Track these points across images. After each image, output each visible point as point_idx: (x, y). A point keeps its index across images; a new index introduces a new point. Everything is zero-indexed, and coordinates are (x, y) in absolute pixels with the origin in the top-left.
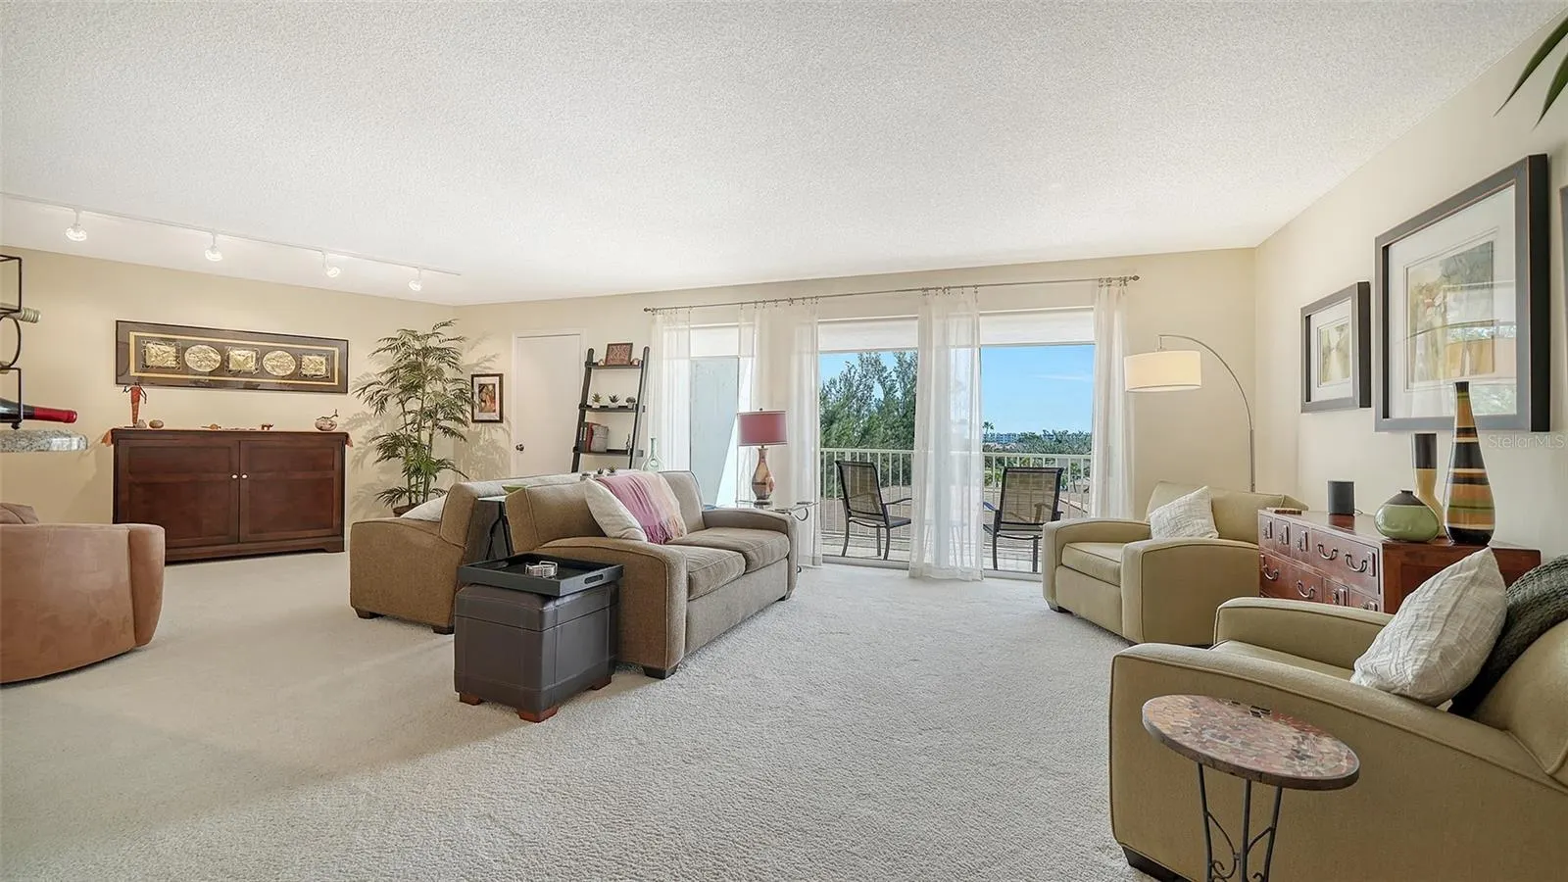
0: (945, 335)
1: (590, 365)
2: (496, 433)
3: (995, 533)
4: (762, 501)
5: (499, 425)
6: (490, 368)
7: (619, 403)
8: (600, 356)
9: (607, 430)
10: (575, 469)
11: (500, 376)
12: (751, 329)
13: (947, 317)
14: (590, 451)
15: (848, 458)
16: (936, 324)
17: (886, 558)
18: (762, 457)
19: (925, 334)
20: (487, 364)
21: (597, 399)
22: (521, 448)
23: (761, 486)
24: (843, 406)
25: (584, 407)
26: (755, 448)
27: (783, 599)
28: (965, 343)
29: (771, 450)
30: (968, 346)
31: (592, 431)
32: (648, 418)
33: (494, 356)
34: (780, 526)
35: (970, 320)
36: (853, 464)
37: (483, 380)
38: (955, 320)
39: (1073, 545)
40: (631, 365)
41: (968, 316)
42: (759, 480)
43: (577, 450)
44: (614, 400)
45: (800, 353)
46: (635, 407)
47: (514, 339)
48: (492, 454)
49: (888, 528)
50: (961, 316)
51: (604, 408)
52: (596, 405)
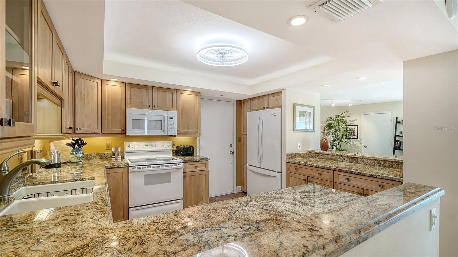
1: (397, 122)
2: (356, 142)
5: (357, 140)
6: (352, 124)
8: (401, 120)
10: (394, 154)
11: (357, 126)
14: (399, 150)
20: (351, 122)
21: (401, 133)
22: (366, 147)
25: (396, 136)
33: (354, 120)
37: (350, 127)
43: (394, 149)
47: (362, 115)
48: (354, 148)
52: (401, 135)
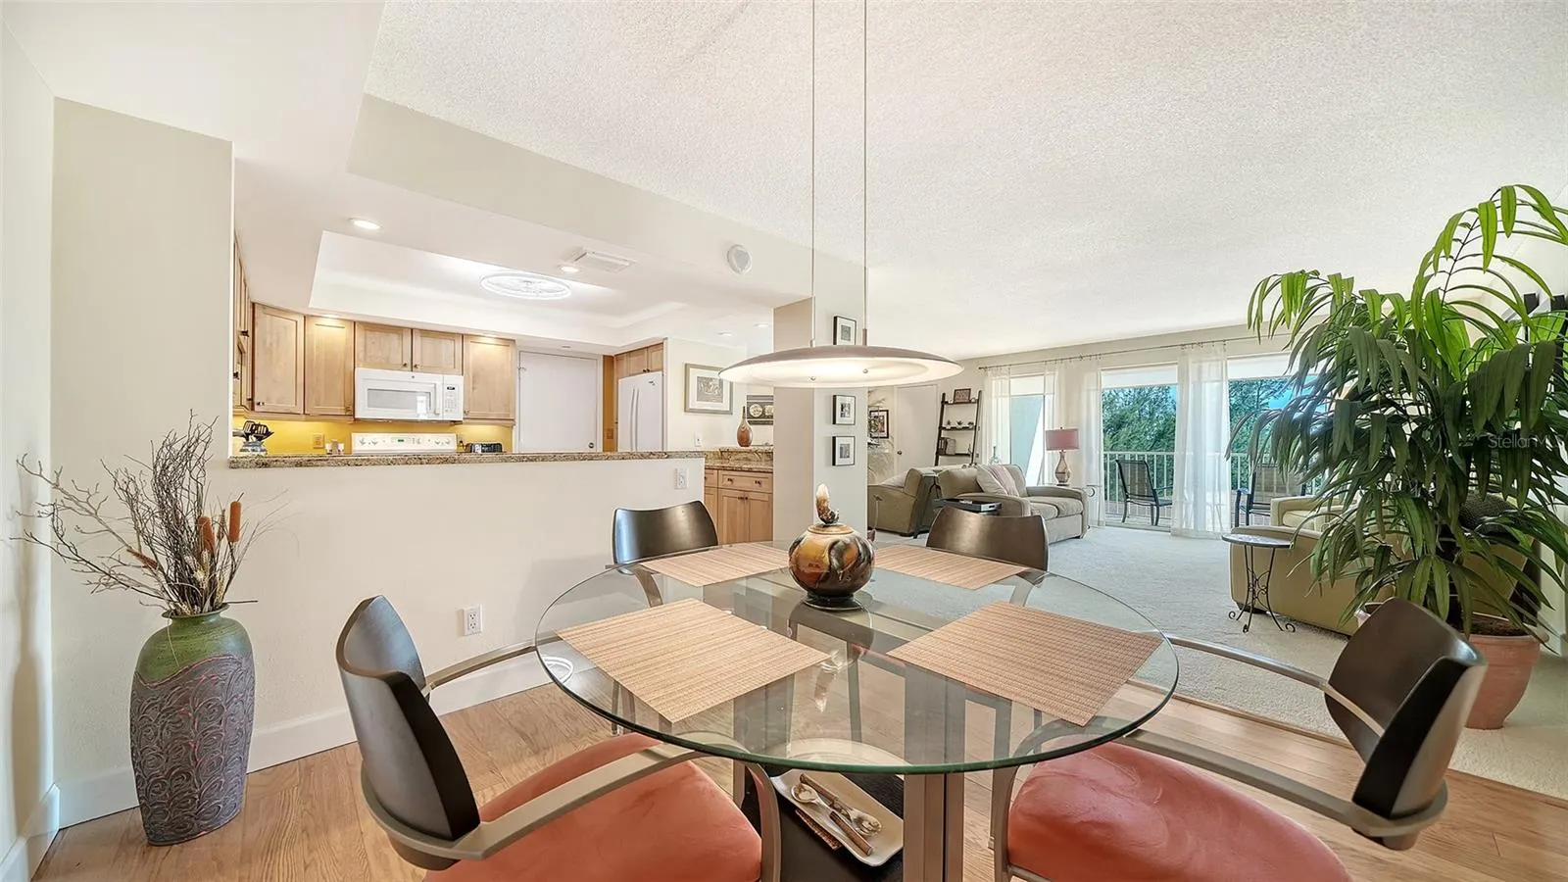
0: (1200, 372)
1: (944, 402)
2: (885, 444)
3: (1248, 510)
4: (1062, 482)
5: (887, 439)
6: (880, 407)
7: (963, 426)
8: (949, 399)
9: (955, 441)
10: (936, 464)
11: (887, 411)
12: (1052, 377)
13: (1201, 362)
14: (945, 455)
15: (1128, 458)
16: (1192, 368)
17: (1156, 524)
18: (1062, 457)
19: (1183, 375)
20: (879, 405)
21: (949, 423)
22: (900, 453)
23: (1061, 475)
24: (1132, 411)
25: (941, 428)
26: (1057, 452)
27: (1078, 537)
28: (1215, 379)
29: (1068, 453)
30: (1218, 381)
31: (947, 443)
32: (984, 431)
33: (883, 400)
34: (1076, 495)
35: (1220, 363)
36: (1133, 462)
37: (876, 414)
38: (1208, 364)
39: (1294, 512)
40: (970, 402)
41: (1217, 360)
42: (1060, 470)
43: (938, 454)
44: (959, 423)
45: (1089, 391)
46: (974, 427)
47: (895, 389)
48: (883, 457)
49: (1158, 506)
50: (1213, 361)
51: (953, 429)
52: (949, 427)
